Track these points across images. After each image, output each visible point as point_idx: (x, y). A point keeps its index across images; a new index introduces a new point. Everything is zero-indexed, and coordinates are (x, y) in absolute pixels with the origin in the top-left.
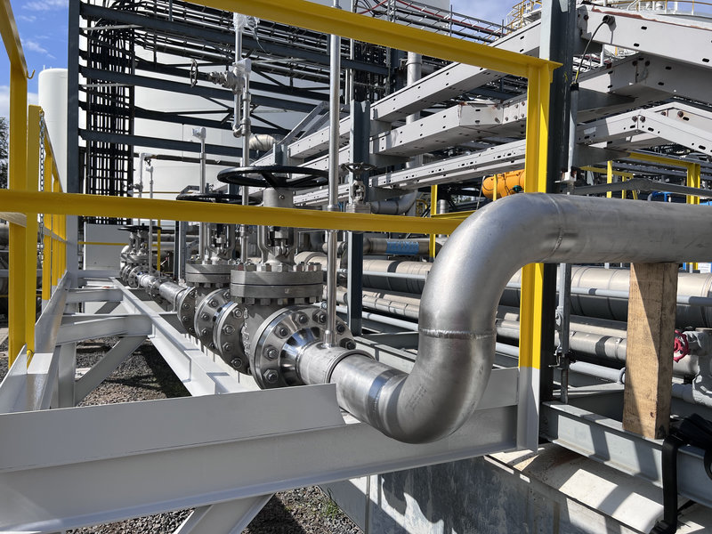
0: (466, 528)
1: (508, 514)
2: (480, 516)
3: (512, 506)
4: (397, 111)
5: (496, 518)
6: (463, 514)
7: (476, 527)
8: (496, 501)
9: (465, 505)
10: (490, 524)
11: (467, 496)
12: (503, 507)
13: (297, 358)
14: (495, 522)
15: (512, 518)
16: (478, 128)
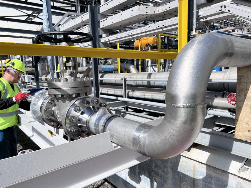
0: (154, 176)
1: (172, 170)
2: (160, 171)
3: (174, 167)
4: (109, 10)
5: (167, 172)
6: (152, 171)
7: (158, 175)
8: (167, 165)
9: (153, 168)
10: (165, 174)
11: (154, 164)
12: (170, 167)
13: (87, 121)
14: (167, 173)
15: (174, 171)
16: (147, 16)
